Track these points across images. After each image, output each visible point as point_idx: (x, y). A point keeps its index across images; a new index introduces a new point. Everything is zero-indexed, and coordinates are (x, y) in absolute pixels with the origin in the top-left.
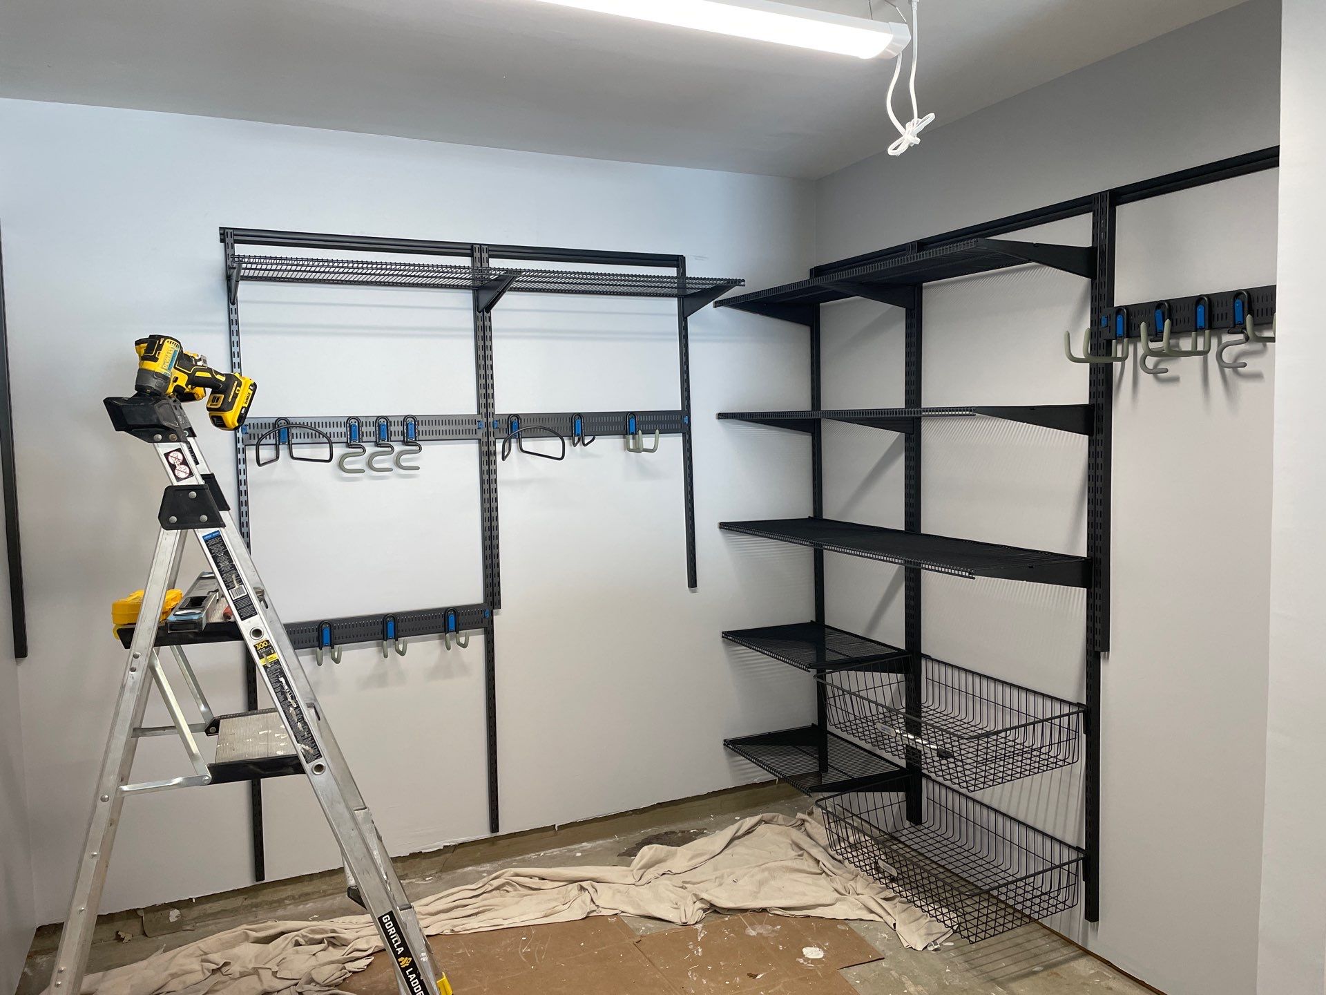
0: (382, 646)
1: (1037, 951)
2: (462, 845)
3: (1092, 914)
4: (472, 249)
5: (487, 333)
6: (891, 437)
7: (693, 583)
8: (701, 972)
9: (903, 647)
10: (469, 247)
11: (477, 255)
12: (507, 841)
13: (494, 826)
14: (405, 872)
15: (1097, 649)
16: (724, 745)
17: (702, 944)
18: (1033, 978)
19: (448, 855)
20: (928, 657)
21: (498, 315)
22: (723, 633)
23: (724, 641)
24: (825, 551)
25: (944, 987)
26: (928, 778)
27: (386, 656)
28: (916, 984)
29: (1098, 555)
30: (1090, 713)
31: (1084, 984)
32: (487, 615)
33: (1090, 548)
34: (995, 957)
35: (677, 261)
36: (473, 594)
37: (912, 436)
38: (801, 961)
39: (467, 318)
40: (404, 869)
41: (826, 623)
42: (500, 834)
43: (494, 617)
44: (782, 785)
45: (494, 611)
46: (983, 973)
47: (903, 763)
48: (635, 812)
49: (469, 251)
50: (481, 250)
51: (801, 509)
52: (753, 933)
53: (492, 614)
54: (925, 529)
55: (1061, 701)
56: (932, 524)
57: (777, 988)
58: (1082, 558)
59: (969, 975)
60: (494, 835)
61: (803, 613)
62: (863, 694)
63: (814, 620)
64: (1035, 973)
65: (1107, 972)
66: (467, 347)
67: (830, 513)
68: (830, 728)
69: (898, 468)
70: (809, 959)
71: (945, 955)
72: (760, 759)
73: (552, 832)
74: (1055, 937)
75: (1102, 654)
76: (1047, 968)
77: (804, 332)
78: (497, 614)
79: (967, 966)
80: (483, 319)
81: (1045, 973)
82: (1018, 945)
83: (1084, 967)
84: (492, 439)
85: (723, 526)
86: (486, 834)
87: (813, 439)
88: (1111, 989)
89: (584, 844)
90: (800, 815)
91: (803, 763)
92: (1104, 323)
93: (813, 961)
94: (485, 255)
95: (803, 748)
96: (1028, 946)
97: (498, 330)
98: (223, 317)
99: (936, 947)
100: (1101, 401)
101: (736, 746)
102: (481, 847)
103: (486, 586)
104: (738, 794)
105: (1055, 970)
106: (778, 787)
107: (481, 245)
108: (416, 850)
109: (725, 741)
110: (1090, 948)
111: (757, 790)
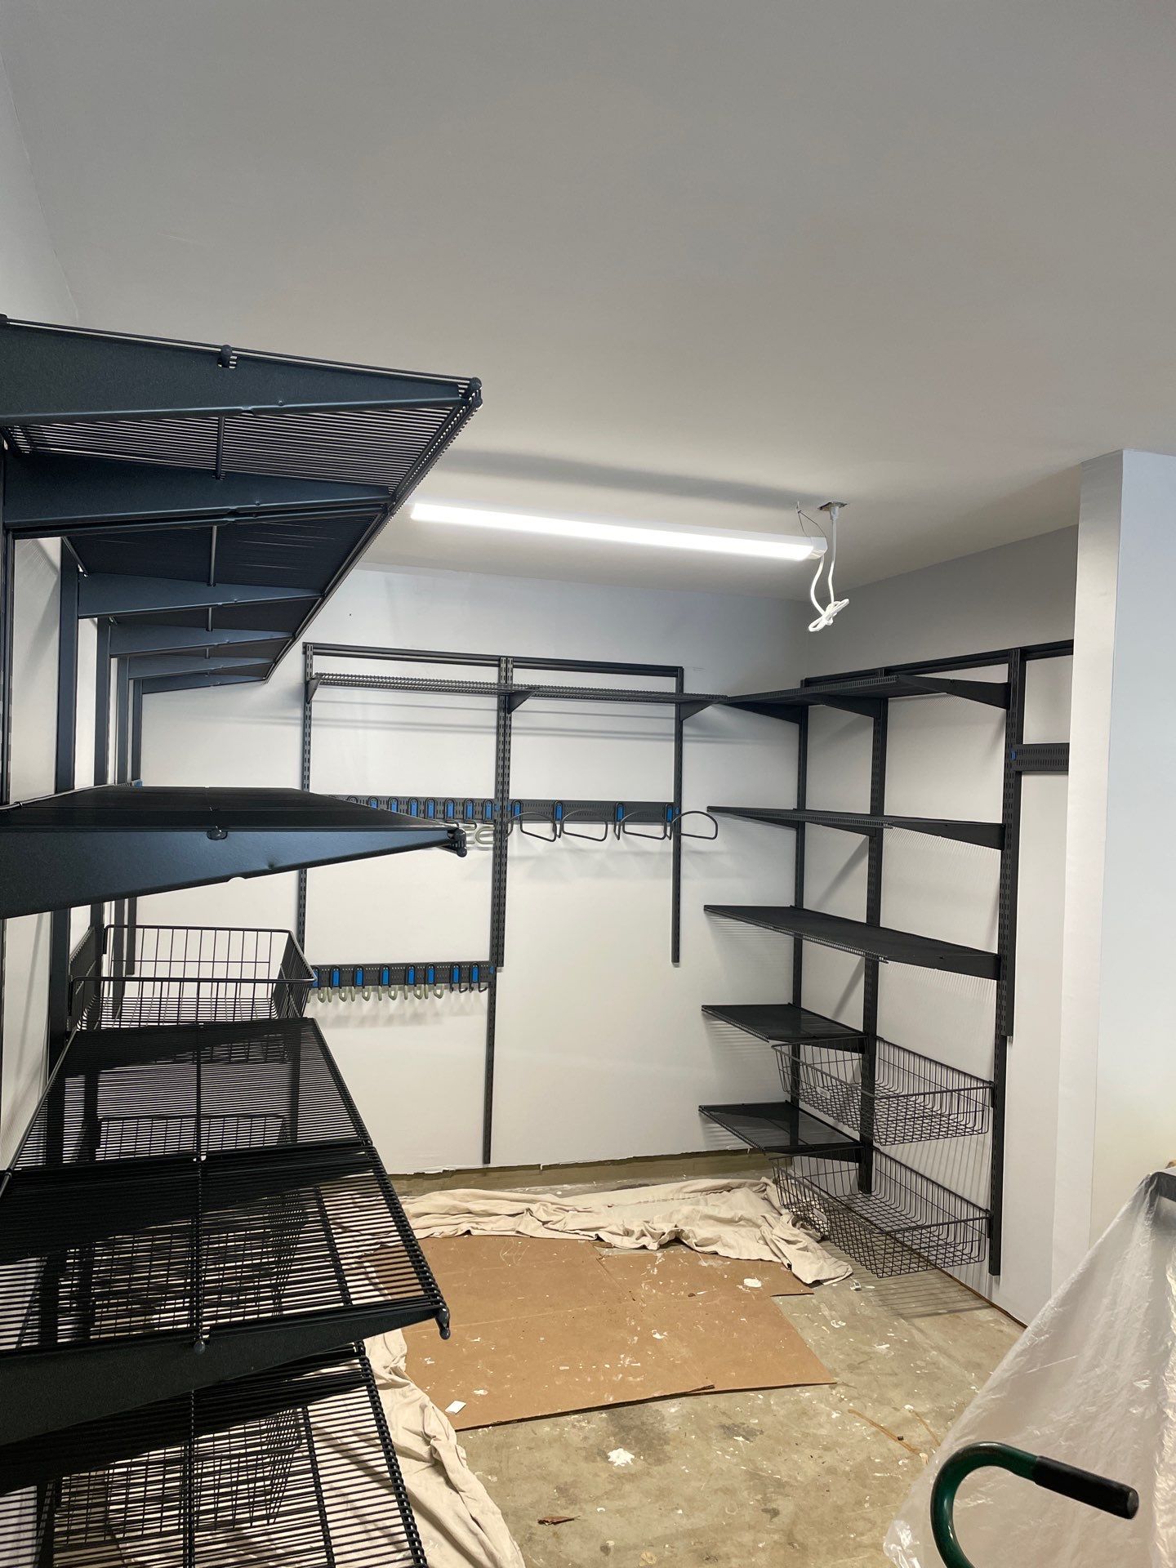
0: (404, 990)
1: (948, 1300)
2: (459, 1171)
3: (995, 1269)
4: (499, 660)
5: (508, 731)
6: (860, 839)
7: (676, 958)
8: (653, 1284)
9: (862, 1030)
10: (497, 658)
11: (503, 665)
12: (497, 1174)
13: (487, 1158)
14: (410, 1190)
15: (1003, 1033)
16: (699, 1110)
17: (657, 1266)
18: (937, 1317)
19: (446, 1179)
20: (881, 1040)
21: (517, 719)
22: (703, 1006)
23: (703, 1015)
24: (804, 941)
25: (855, 1314)
26: (878, 1150)
27: (406, 998)
28: (830, 1310)
29: (1006, 953)
30: (997, 1091)
31: (979, 1325)
32: (492, 972)
33: (1000, 946)
34: (907, 1300)
35: (675, 672)
36: (480, 952)
37: (875, 838)
38: (741, 1287)
39: (492, 719)
40: (408, 1187)
41: (803, 1006)
42: (491, 1166)
43: (498, 974)
44: (754, 1155)
45: (499, 968)
46: (893, 1309)
47: (856, 1136)
48: (613, 1162)
49: (496, 662)
50: (507, 662)
51: (786, 900)
52: (704, 1264)
53: (496, 971)
54: (884, 923)
55: (972, 1077)
56: (890, 919)
57: (715, 1302)
58: (993, 954)
59: (880, 1309)
60: (486, 1166)
61: (784, 997)
62: (818, 1066)
63: (791, 1003)
64: (940, 1314)
65: (1004, 1320)
66: (490, 741)
67: (809, 904)
68: (802, 1105)
69: (863, 867)
70: (747, 1286)
71: (864, 1294)
72: (735, 1128)
73: (537, 1171)
74: (968, 1292)
75: (1008, 1037)
76: (949, 1312)
77: (792, 729)
78: (500, 971)
79: (881, 1303)
80: (505, 718)
81: (947, 1316)
82: (932, 1294)
83: (986, 1315)
84: (505, 820)
85: (709, 909)
86: (479, 1165)
87: (798, 834)
88: (1002, 1331)
89: (565, 1186)
90: (764, 1179)
91: (777, 1137)
92: (1013, 756)
93: (751, 1288)
94: (510, 666)
95: (777, 1122)
96: (941, 1296)
97: (516, 728)
98: (298, 713)
99: (857, 1287)
100: (1010, 821)
101: (711, 1112)
102: (475, 1176)
103: (492, 946)
104: (710, 1159)
105: (957, 1314)
106: (750, 1157)
107: (507, 657)
108: (420, 1170)
109: (700, 1107)
110: (994, 1301)
111: (729, 1157)
